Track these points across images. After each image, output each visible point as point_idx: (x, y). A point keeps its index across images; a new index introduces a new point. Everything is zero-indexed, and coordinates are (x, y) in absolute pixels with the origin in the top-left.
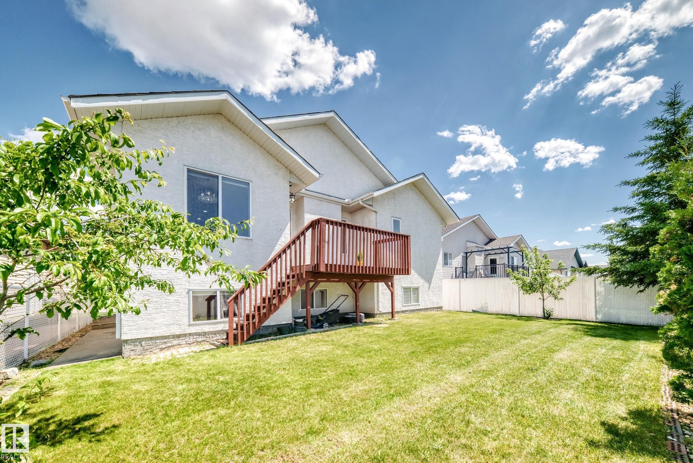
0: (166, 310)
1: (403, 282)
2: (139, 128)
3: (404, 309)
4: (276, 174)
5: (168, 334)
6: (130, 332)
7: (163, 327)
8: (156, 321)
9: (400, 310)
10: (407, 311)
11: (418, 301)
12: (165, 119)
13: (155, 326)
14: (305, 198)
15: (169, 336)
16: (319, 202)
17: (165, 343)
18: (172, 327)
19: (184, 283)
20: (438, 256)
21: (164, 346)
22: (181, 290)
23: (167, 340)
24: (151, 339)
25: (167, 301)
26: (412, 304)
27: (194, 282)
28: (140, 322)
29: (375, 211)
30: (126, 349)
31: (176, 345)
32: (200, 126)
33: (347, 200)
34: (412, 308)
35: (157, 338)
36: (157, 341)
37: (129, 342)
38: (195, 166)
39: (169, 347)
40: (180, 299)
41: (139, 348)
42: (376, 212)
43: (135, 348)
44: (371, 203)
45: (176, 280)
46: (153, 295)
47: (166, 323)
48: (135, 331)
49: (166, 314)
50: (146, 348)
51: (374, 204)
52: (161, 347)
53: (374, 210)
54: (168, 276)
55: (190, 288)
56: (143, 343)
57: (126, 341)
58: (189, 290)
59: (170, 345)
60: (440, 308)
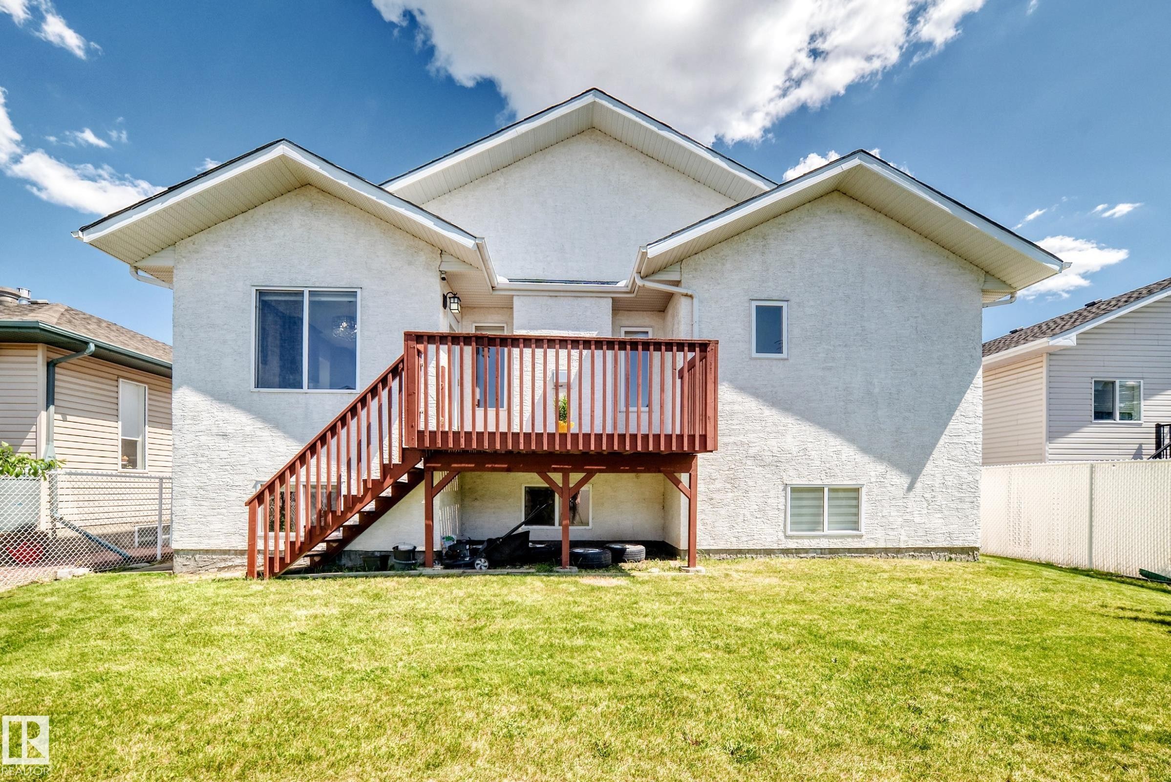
0: (224, 511)
1: (792, 473)
2: (194, 246)
3: (792, 544)
4: (410, 263)
5: (227, 548)
6: (181, 539)
7: (221, 537)
8: (212, 527)
9: (775, 547)
10: (806, 551)
11: (855, 525)
12: (227, 222)
13: (210, 534)
14: (515, 298)
15: (229, 550)
16: (551, 302)
17: (225, 560)
18: (233, 537)
19: (250, 471)
20: (962, 393)
21: (223, 565)
22: (246, 482)
23: (226, 556)
24: (207, 552)
25: (227, 499)
26: (826, 532)
27: (263, 469)
28: (192, 526)
29: (686, 295)
30: (178, 561)
31: (239, 566)
32: (276, 216)
33: (622, 284)
34: (824, 544)
35: (214, 552)
36: (214, 557)
37: (181, 553)
38: (267, 284)
39: (231, 566)
40: (244, 496)
41: (192, 563)
42: (691, 297)
43: (188, 563)
44: (674, 277)
45: (239, 467)
46: (209, 488)
47: (226, 531)
48: (187, 539)
49: (225, 518)
50: (201, 564)
51: (686, 278)
52: (219, 565)
53: (684, 291)
54: (229, 460)
55: (258, 479)
56: (197, 557)
57: (177, 552)
58: (257, 482)
59: (230, 564)
60: (970, 552)
